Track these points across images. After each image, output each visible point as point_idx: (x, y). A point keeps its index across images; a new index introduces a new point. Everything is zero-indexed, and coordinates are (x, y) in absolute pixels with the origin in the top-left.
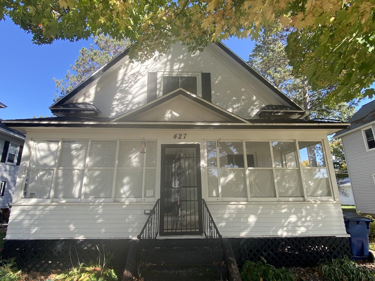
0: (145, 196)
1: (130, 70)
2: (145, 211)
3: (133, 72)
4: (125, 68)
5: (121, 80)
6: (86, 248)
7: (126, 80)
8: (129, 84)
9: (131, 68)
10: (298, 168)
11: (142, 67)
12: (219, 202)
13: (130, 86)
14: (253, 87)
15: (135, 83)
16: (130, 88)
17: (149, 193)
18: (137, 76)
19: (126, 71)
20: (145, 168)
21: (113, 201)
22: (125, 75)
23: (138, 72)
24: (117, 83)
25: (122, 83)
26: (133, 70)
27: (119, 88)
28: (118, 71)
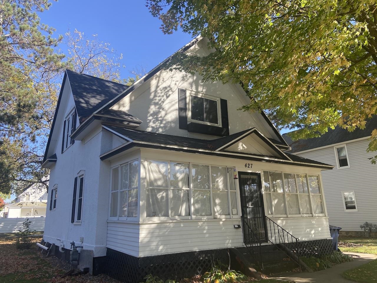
0: (232, 214)
1: (162, 82)
2: (234, 225)
3: (165, 85)
4: (157, 79)
5: (154, 91)
6: (201, 258)
7: (159, 93)
8: (161, 97)
9: (163, 81)
10: (308, 194)
11: (172, 82)
12: (274, 218)
13: (162, 100)
14: (254, 119)
15: (167, 97)
16: (163, 102)
17: (235, 211)
18: (168, 91)
19: (158, 83)
20: (229, 191)
21: (213, 218)
22: (157, 87)
23: (169, 86)
24: (150, 94)
25: (155, 96)
26: (165, 83)
27: (153, 100)
28: (151, 81)
